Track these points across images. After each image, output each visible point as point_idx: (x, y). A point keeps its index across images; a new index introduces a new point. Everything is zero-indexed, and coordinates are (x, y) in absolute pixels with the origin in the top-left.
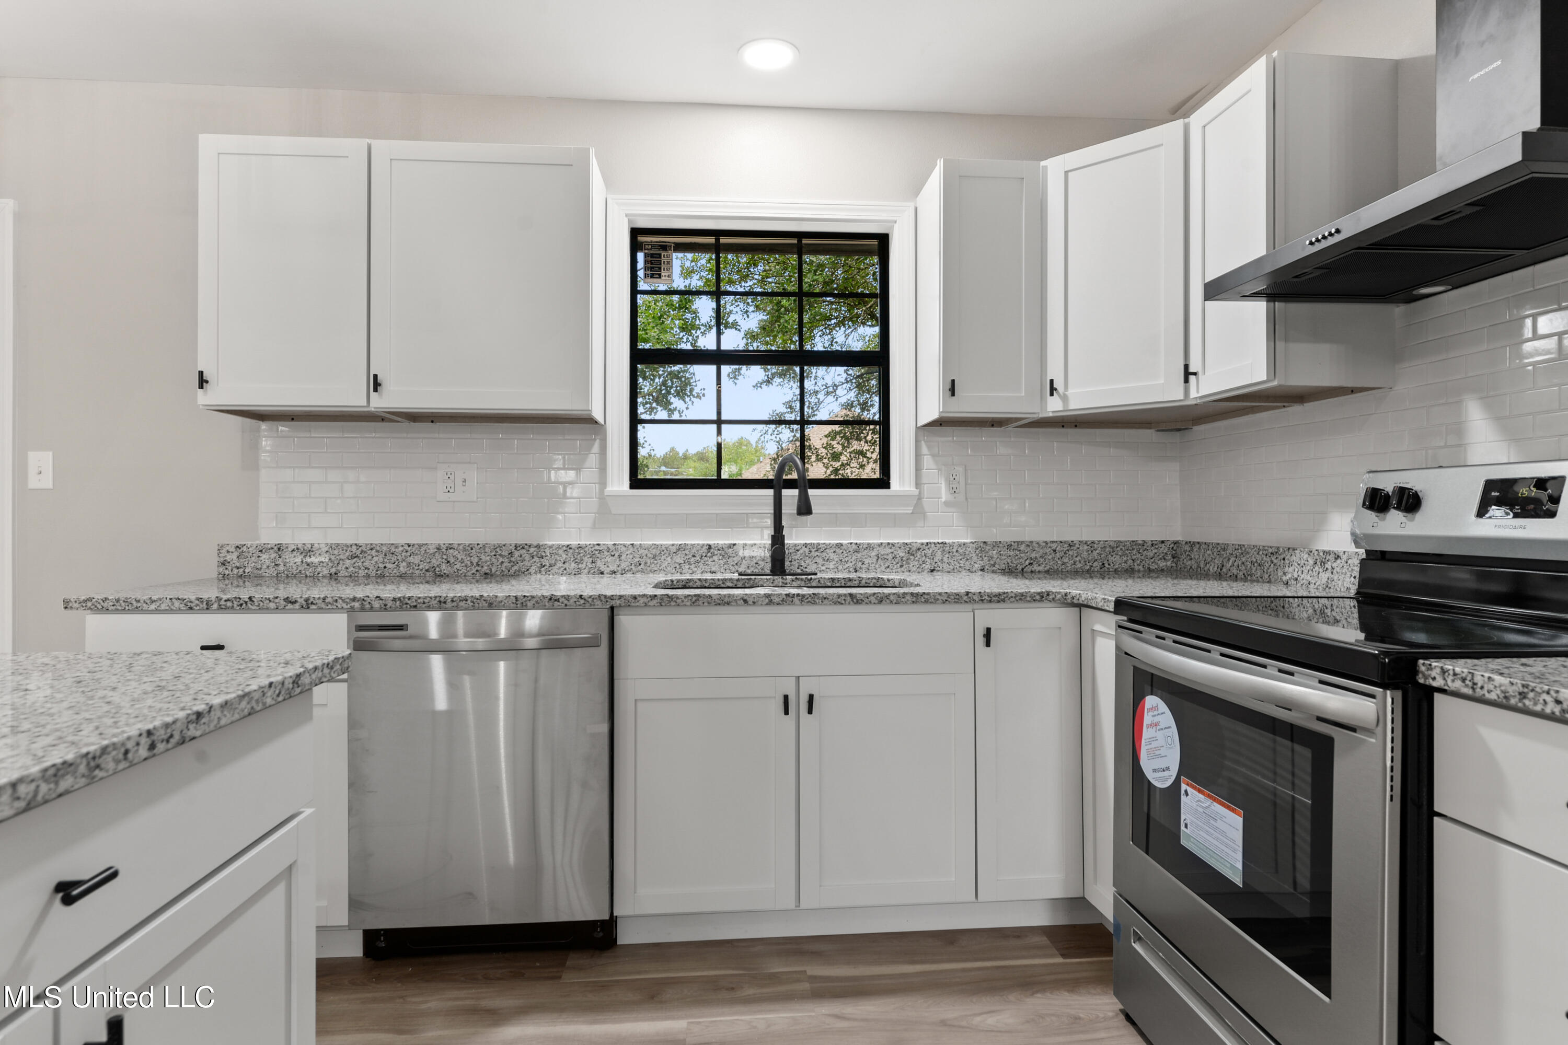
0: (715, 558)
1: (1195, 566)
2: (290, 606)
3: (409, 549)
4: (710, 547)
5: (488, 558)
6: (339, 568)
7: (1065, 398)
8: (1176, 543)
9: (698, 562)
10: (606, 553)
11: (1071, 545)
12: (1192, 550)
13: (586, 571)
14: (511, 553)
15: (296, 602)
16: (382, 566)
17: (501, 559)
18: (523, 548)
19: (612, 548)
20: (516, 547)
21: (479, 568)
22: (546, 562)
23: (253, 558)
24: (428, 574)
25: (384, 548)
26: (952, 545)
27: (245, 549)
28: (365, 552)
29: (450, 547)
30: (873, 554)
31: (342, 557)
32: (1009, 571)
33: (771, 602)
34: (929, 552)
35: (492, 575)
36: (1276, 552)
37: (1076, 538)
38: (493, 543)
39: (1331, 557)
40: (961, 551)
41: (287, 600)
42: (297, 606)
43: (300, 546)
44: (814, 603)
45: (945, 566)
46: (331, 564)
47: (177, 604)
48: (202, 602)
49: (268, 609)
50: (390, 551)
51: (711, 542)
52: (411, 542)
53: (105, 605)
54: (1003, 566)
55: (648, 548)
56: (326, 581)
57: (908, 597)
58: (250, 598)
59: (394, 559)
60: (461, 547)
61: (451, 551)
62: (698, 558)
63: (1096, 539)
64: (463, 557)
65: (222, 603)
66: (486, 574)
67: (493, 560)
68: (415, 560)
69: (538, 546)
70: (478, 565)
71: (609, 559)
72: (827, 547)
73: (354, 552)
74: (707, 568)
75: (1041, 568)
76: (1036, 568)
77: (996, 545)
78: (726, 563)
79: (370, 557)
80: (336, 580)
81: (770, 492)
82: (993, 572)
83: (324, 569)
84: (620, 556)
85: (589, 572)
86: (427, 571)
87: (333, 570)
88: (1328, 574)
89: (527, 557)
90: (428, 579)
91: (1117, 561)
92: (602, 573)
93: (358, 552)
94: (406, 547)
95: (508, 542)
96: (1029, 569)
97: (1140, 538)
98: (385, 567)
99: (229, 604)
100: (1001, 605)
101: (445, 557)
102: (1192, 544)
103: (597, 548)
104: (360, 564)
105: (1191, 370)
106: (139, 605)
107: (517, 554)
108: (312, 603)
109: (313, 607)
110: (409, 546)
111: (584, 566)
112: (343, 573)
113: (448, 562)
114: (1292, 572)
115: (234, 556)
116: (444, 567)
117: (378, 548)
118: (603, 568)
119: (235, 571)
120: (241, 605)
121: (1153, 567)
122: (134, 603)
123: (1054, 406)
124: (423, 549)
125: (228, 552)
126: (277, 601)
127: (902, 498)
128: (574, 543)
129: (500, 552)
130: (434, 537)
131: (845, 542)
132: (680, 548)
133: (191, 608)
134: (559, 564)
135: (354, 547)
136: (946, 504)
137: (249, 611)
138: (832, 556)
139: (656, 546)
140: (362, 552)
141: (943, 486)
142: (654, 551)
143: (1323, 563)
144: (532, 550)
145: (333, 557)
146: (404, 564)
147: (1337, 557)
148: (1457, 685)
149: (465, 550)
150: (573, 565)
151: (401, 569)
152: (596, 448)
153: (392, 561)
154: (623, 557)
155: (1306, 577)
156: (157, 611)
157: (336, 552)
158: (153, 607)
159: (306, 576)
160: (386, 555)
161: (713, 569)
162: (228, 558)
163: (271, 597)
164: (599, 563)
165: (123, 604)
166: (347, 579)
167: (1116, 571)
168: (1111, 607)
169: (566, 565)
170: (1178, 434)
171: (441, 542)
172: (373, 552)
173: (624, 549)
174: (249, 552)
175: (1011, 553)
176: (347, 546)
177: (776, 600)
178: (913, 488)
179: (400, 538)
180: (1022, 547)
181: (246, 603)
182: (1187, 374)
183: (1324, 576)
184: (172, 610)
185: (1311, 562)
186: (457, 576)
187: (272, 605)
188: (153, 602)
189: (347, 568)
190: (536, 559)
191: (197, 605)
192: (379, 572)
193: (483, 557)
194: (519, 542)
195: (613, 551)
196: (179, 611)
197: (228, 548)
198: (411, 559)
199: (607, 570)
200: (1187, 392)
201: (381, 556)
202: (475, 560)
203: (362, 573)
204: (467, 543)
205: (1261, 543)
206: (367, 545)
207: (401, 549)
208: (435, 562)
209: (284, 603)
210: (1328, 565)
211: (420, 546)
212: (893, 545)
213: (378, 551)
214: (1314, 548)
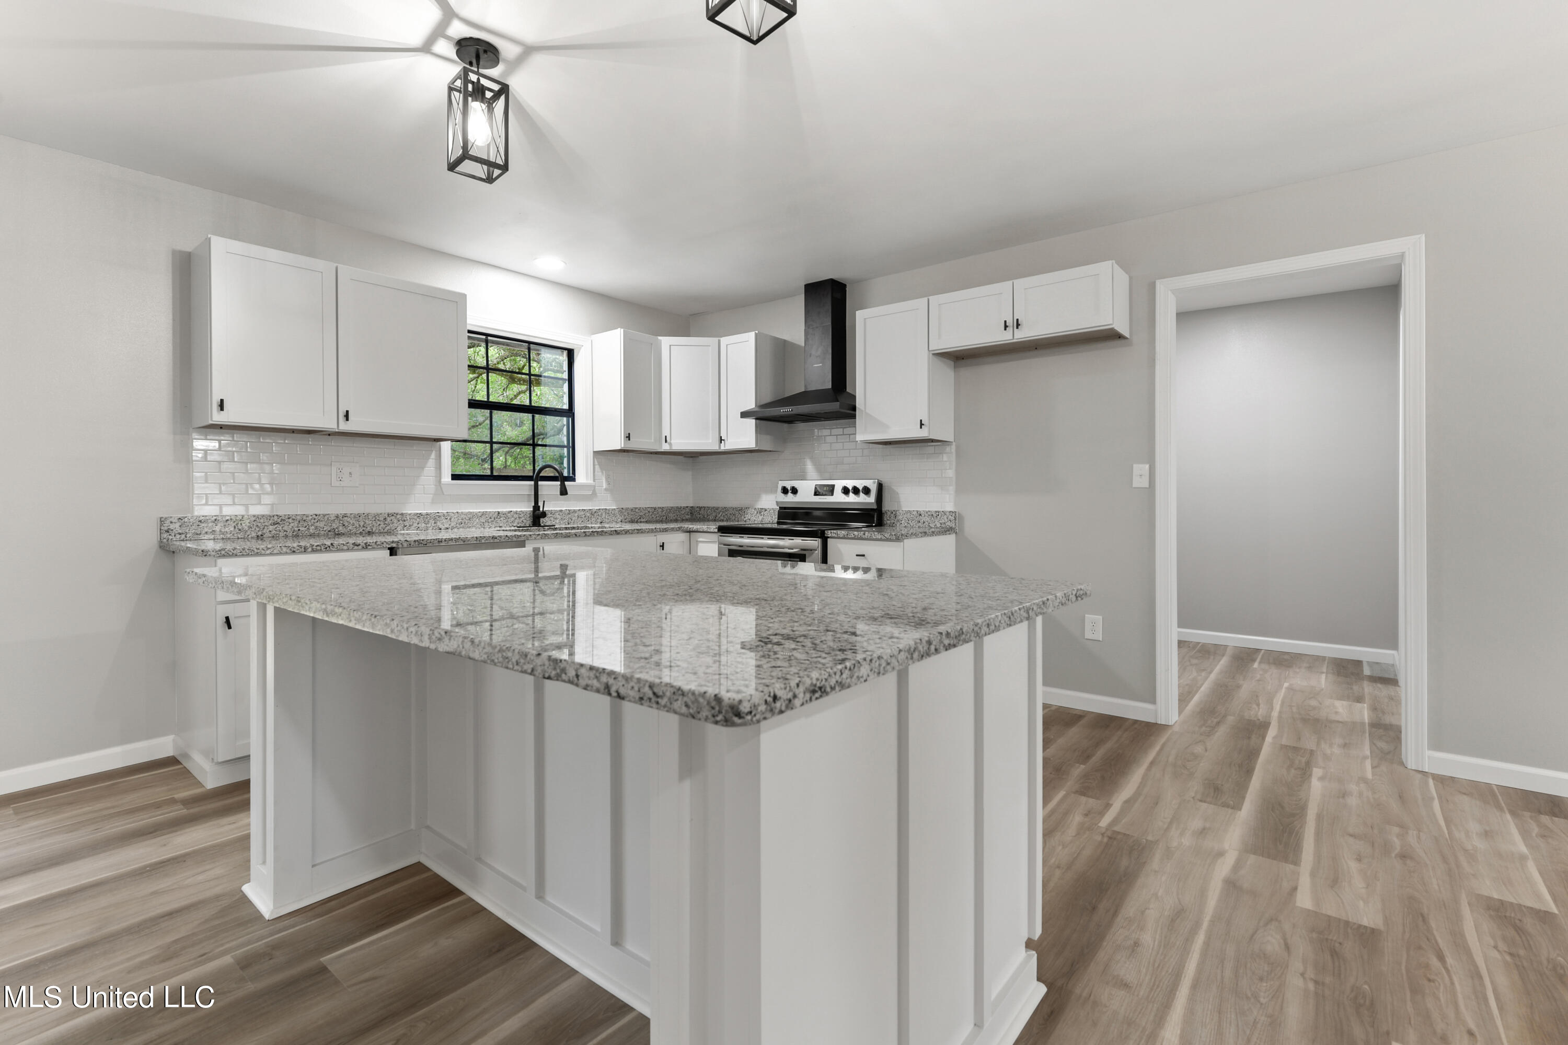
0: (502, 519)
1: (702, 517)
2: (356, 547)
3: (316, 517)
4: (499, 513)
5: (370, 522)
6: (264, 531)
7: (670, 444)
8: (692, 507)
9: (493, 521)
10: (443, 518)
11: (655, 509)
12: (700, 510)
13: (431, 528)
14: (385, 519)
15: (359, 545)
16: (296, 529)
17: (379, 523)
18: (393, 515)
19: (446, 514)
20: (388, 515)
21: (364, 529)
22: (407, 523)
23: (193, 527)
24: (330, 533)
25: (299, 518)
26: (609, 510)
27: (186, 520)
28: (284, 520)
29: (345, 516)
30: (576, 515)
31: (266, 524)
32: (632, 522)
33: (586, 535)
34: (600, 513)
35: (373, 533)
36: (741, 509)
37: (657, 506)
38: (373, 512)
39: (764, 510)
40: (613, 513)
41: (354, 544)
42: (360, 547)
43: (232, 517)
44: (602, 535)
45: (607, 520)
46: (257, 529)
47: (285, 549)
48: (301, 548)
49: (342, 550)
50: (303, 519)
51: (499, 510)
52: (318, 513)
53: (235, 552)
54: (629, 520)
55: (466, 514)
56: (254, 541)
57: (636, 531)
58: (332, 544)
59: (305, 524)
60: (352, 516)
61: (346, 518)
62: (493, 519)
63: (664, 506)
64: (354, 522)
65: (314, 547)
66: (369, 532)
67: (374, 523)
68: (321, 524)
69: (402, 514)
70: (364, 527)
71: (444, 521)
72: (556, 511)
73: (276, 520)
74: (498, 525)
75: (644, 520)
76: (642, 520)
77: (627, 509)
78: (507, 522)
79: (288, 524)
80: (262, 539)
81: (532, 483)
82: (626, 522)
83: (252, 533)
84: (450, 519)
85: (433, 529)
86: (329, 531)
87: (260, 533)
88: (762, 516)
89: (395, 521)
90: (330, 536)
91: (671, 516)
92: (440, 529)
93: (279, 521)
94: (314, 516)
95: (383, 512)
96: (639, 521)
97: (679, 505)
98: (299, 530)
99: (319, 548)
100: (666, 533)
101: (342, 522)
102: (700, 508)
103: (437, 514)
104: (280, 528)
105: (723, 438)
106: (259, 551)
107: (389, 519)
108: (369, 545)
109: (370, 547)
110: (316, 515)
111: (430, 525)
112: (268, 534)
113: (344, 525)
114: (748, 517)
115: (177, 525)
116: (341, 528)
117: (294, 518)
118: (441, 526)
119: (178, 536)
120: (326, 548)
121: (684, 518)
122: (255, 550)
123: (665, 447)
124: (326, 517)
125: (171, 522)
126: (348, 545)
127: (583, 486)
128: (424, 512)
129: (378, 518)
130: (333, 510)
131: (563, 509)
132: (483, 514)
133: (294, 552)
134: (415, 525)
135: (276, 517)
136: (606, 489)
137: (331, 551)
138: (558, 516)
139: (471, 513)
140: (282, 520)
141: (604, 479)
142: (469, 516)
143: (760, 513)
144: (398, 516)
145: (259, 524)
146: (313, 527)
147: (766, 510)
148: (834, 535)
149: (355, 517)
150: (423, 525)
151: (311, 531)
152: (433, 455)
153: (304, 526)
154: (452, 520)
155: (753, 518)
156: (271, 554)
157: (262, 521)
158: (268, 552)
159: (238, 538)
160: (299, 522)
161: (501, 525)
162: (172, 527)
163: (344, 543)
164: (439, 524)
165: (247, 551)
166: (270, 539)
167: (671, 520)
168: (716, 530)
169: (419, 525)
170: (691, 459)
171: (339, 513)
172: (290, 520)
173: (453, 515)
174: (190, 522)
175: (633, 513)
176: (270, 516)
177: (588, 534)
178: (592, 482)
179: (311, 510)
180: (637, 510)
181: (329, 547)
182: (721, 440)
183: (761, 518)
184: (281, 553)
185: (756, 512)
186: (351, 534)
187: (345, 548)
188: (268, 549)
189: (270, 531)
190: (401, 522)
191: (298, 550)
192: (295, 533)
193: (367, 522)
194: (390, 512)
195: (447, 516)
196: (286, 553)
197: (171, 520)
198: (318, 524)
199: (443, 527)
200: (720, 447)
201: (296, 523)
202: (362, 524)
203: (282, 534)
204: (357, 513)
205: (734, 506)
206: (285, 515)
207: (311, 517)
208: (334, 526)
209: (352, 546)
210: (762, 513)
211: (324, 515)
212: (585, 510)
213: (293, 519)
214: (757, 507)
